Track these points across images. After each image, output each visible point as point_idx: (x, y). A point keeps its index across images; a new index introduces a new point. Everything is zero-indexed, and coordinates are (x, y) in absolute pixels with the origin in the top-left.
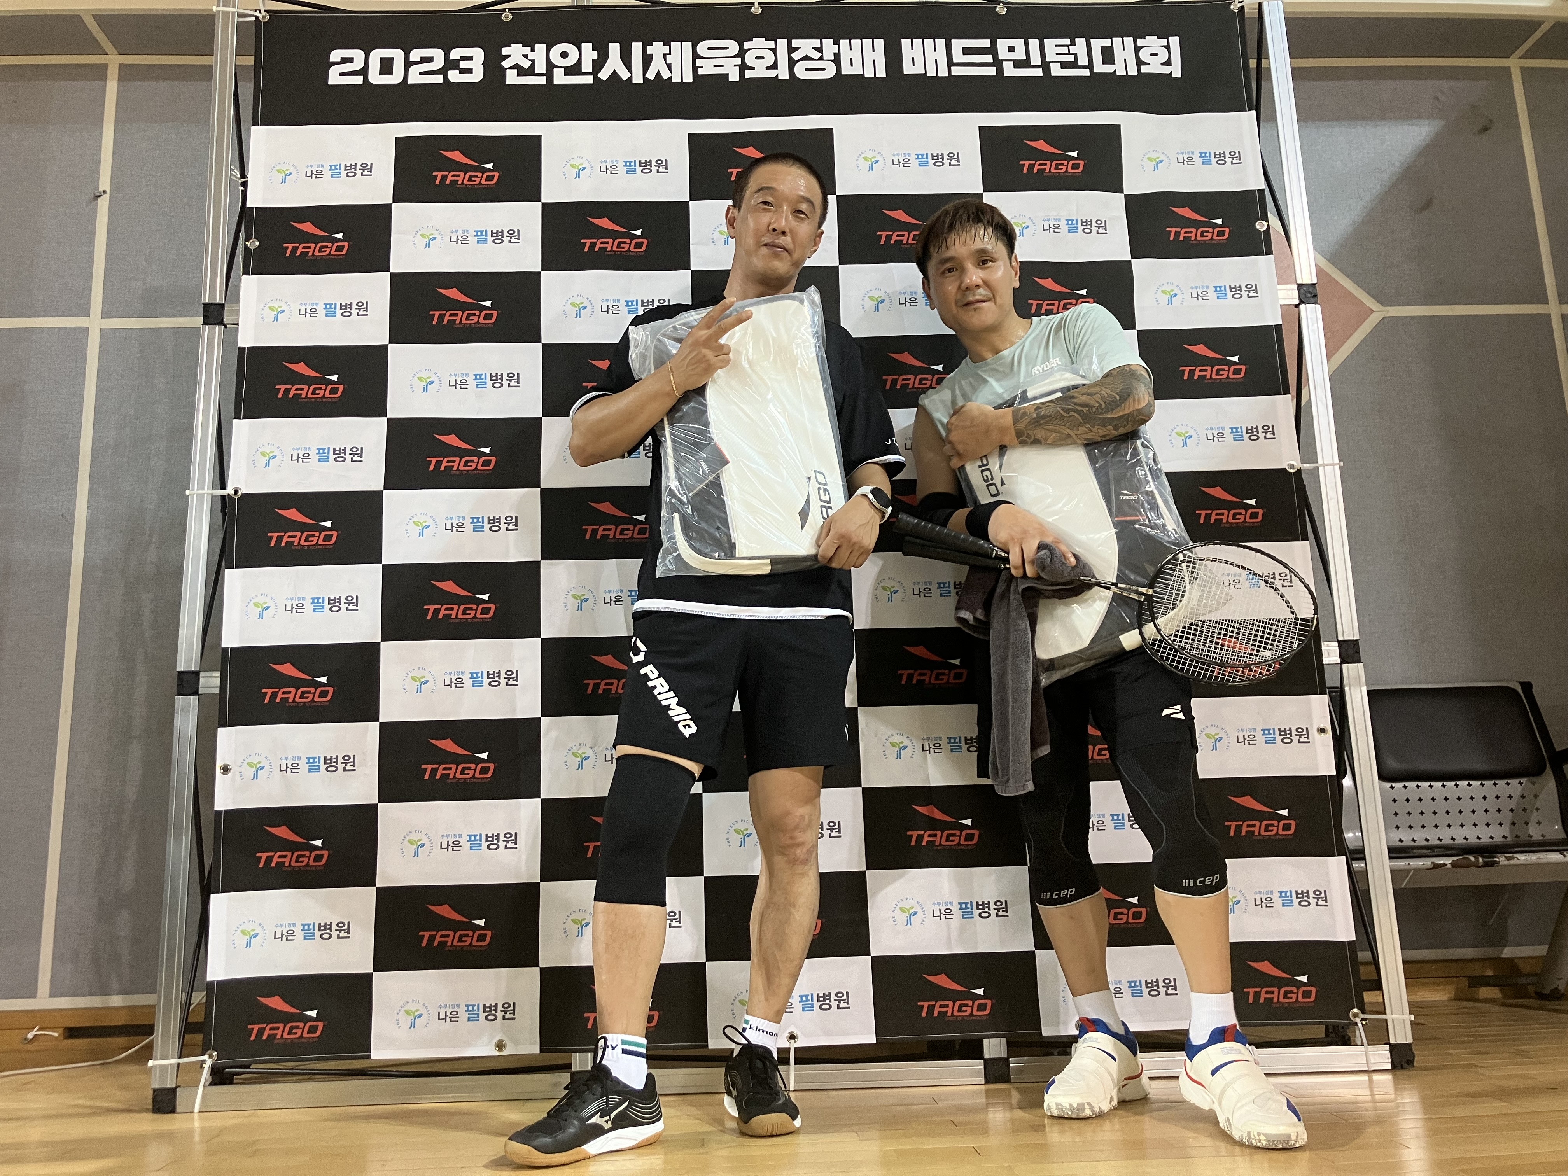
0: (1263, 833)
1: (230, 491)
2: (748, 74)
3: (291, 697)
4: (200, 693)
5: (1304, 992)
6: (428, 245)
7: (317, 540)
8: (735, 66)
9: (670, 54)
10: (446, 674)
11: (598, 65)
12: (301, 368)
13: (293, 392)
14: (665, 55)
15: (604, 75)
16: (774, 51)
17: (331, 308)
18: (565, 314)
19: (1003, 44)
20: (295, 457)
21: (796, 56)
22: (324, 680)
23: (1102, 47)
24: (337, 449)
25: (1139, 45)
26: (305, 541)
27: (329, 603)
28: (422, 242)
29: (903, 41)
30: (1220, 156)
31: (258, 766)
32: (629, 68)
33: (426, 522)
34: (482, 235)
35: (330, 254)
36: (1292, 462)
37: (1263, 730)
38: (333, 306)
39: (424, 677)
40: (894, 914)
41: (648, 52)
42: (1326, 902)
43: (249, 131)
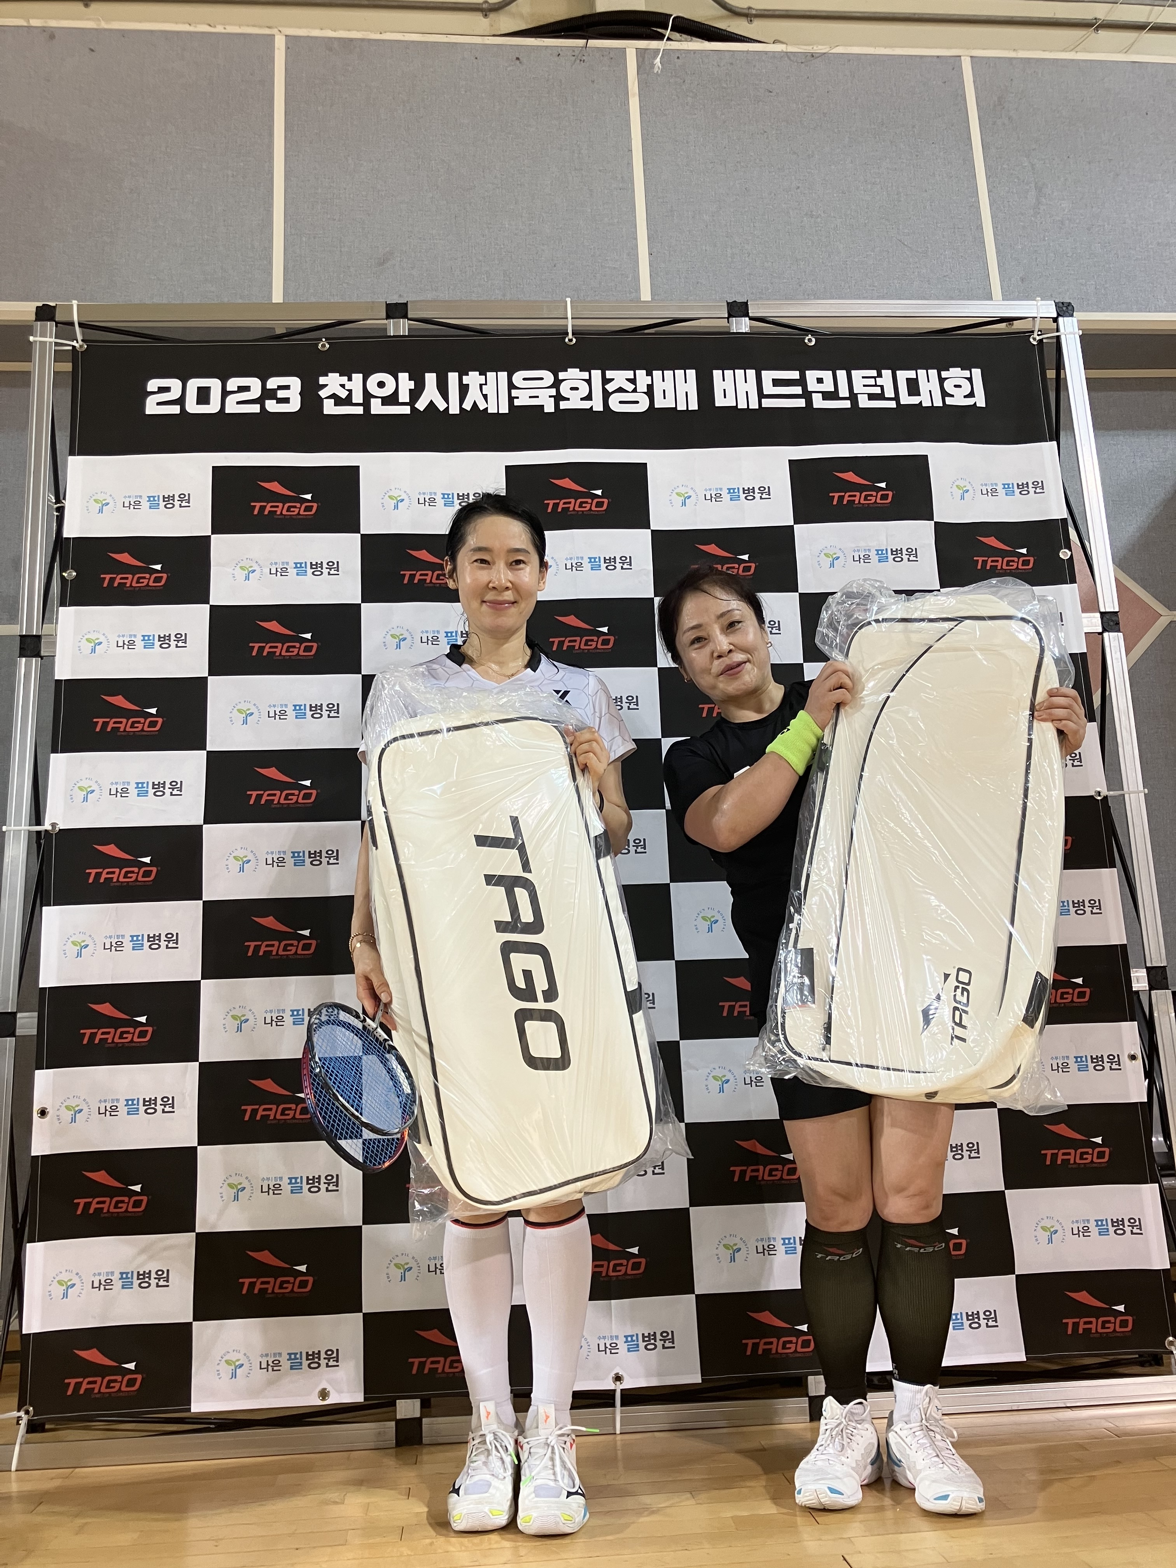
0: (1078, 1161)
1: (47, 826)
2: (563, 405)
3: (110, 1037)
4: (17, 1034)
5: (1121, 1321)
6: (247, 578)
7: (136, 875)
8: (550, 397)
9: (486, 384)
10: (266, 1012)
11: (415, 394)
12: (119, 701)
13: (111, 725)
14: (481, 385)
15: (421, 405)
16: (589, 382)
17: (149, 640)
18: (385, 645)
19: (811, 375)
20: (113, 792)
21: (610, 387)
22: (143, 1019)
23: (907, 379)
24: (156, 783)
25: (943, 377)
26: (124, 877)
27: (149, 941)
28: (241, 574)
29: (715, 372)
30: (1023, 487)
31: (77, 1109)
32: (446, 398)
33: (246, 857)
34: (301, 567)
35: (148, 585)
36: (1098, 789)
37: (1076, 1058)
38: (151, 638)
39: (244, 1016)
40: (716, 1252)
41: (464, 382)
42: (1141, 1230)
43: (66, 461)
